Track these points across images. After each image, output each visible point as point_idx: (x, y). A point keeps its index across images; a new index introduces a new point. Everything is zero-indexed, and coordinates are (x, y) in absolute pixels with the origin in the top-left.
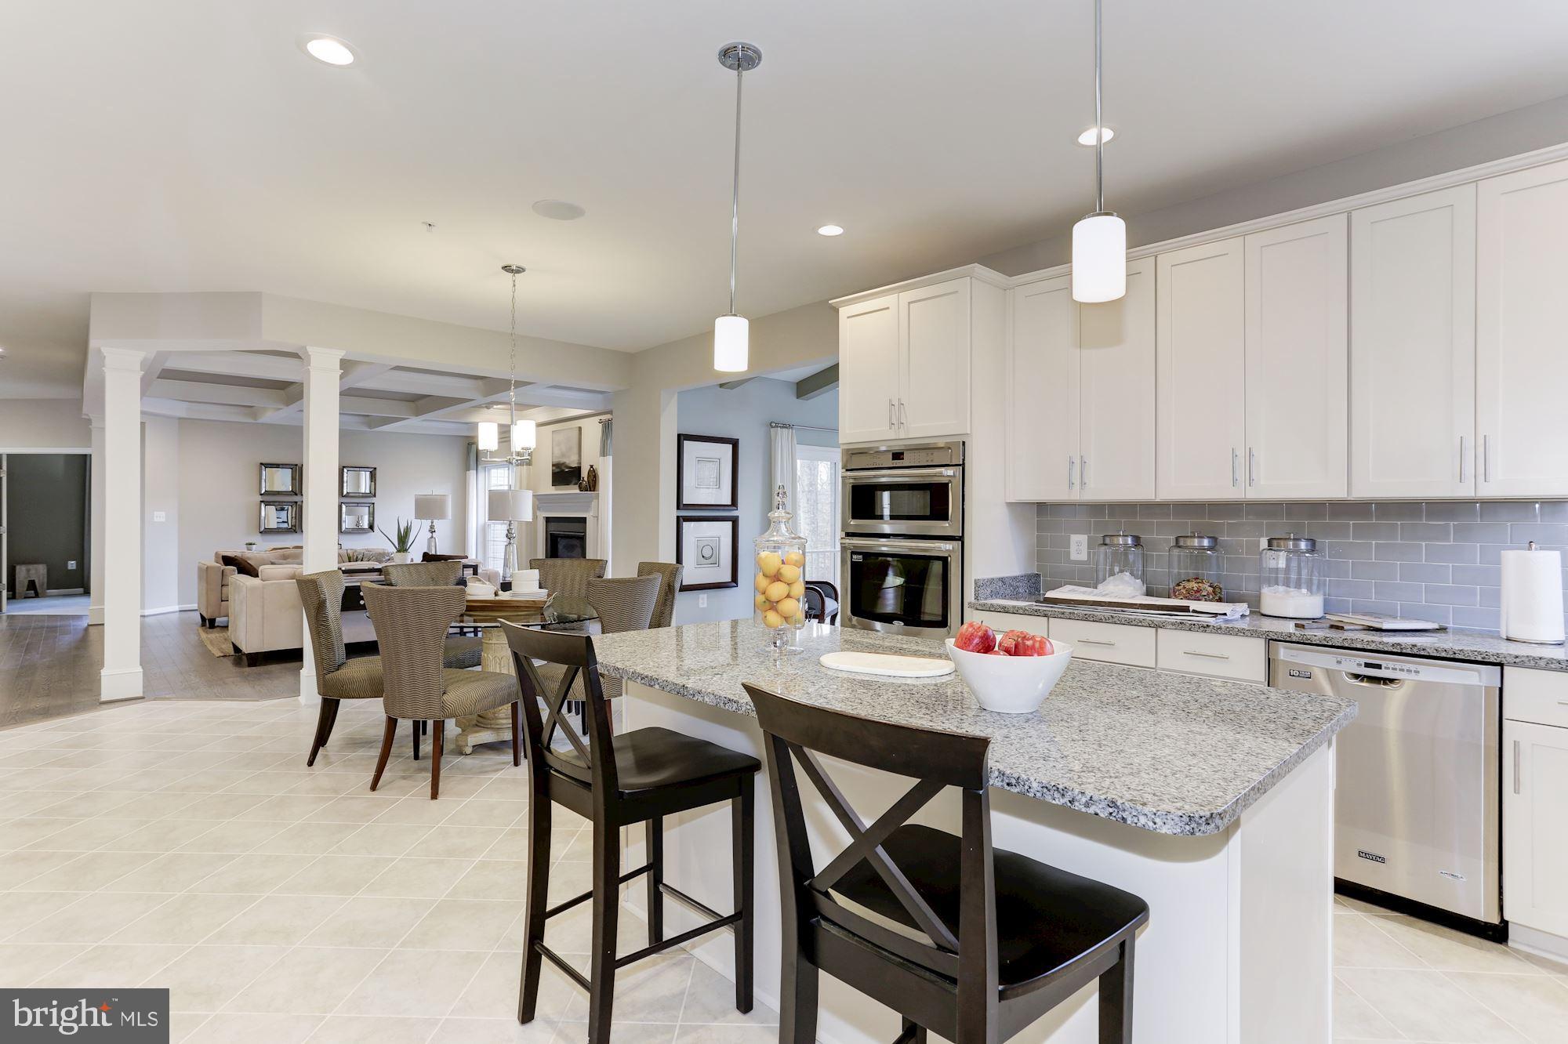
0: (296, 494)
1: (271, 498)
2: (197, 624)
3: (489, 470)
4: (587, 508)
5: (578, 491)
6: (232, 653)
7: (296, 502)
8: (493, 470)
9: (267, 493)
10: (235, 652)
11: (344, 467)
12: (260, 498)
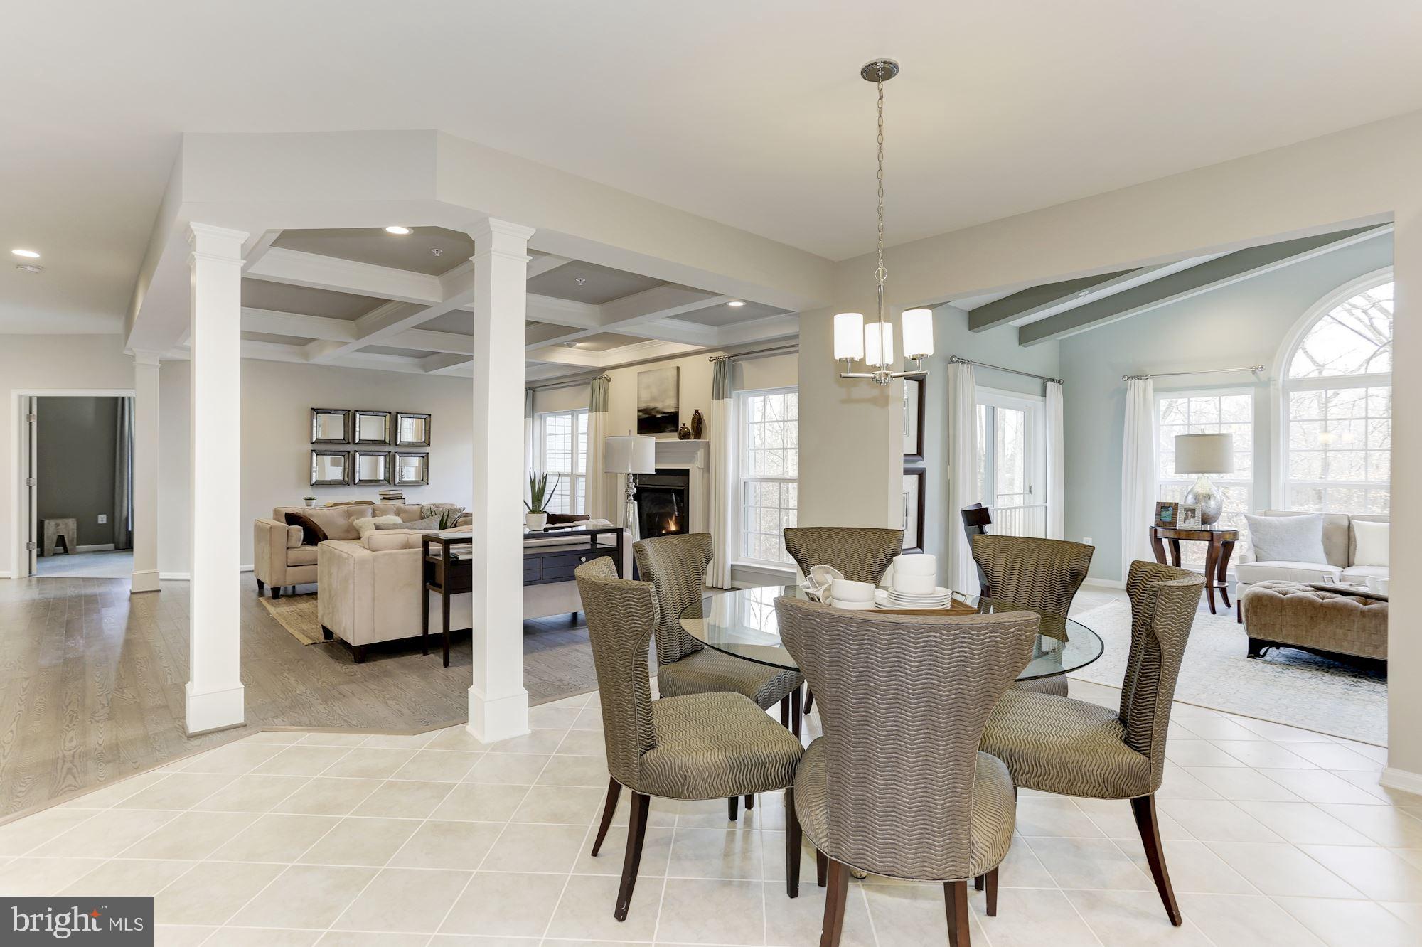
0: (349, 443)
1: (322, 447)
2: (254, 591)
3: (545, 418)
4: (692, 459)
5: (677, 439)
6: (322, 638)
7: (349, 452)
8: (548, 418)
9: (319, 441)
10: (326, 638)
11: (398, 413)
12: (311, 447)
